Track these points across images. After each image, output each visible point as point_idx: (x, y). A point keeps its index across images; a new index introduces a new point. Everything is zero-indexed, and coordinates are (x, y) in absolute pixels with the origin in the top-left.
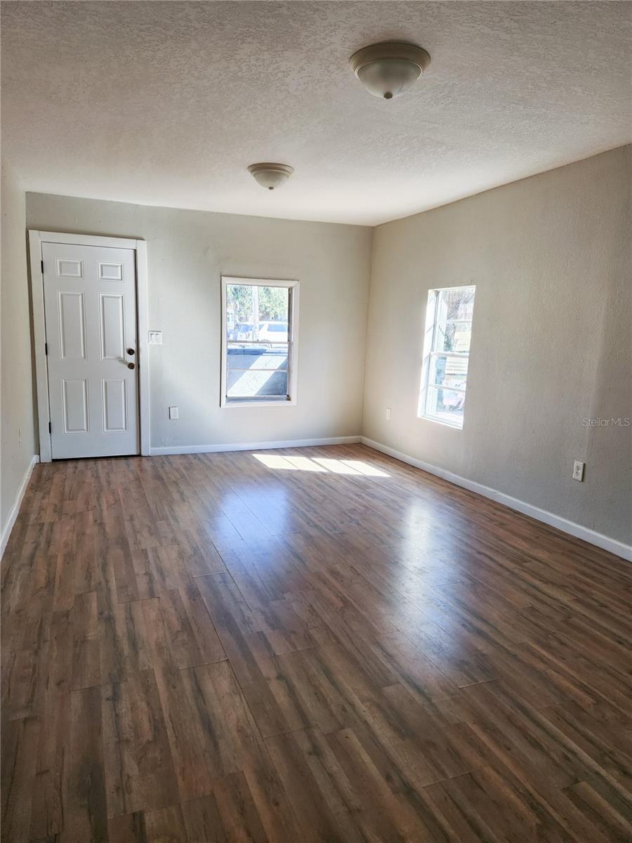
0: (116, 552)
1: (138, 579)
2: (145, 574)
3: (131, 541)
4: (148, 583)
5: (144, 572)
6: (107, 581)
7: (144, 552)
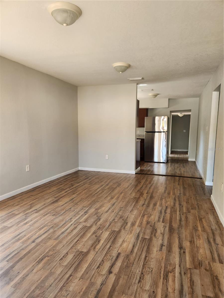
0: (175, 225)
1: (169, 212)
2: (167, 213)
3: (167, 229)
4: (167, 210)
5: (167, 214)
6: (180, 214)
7: (163, 222)
